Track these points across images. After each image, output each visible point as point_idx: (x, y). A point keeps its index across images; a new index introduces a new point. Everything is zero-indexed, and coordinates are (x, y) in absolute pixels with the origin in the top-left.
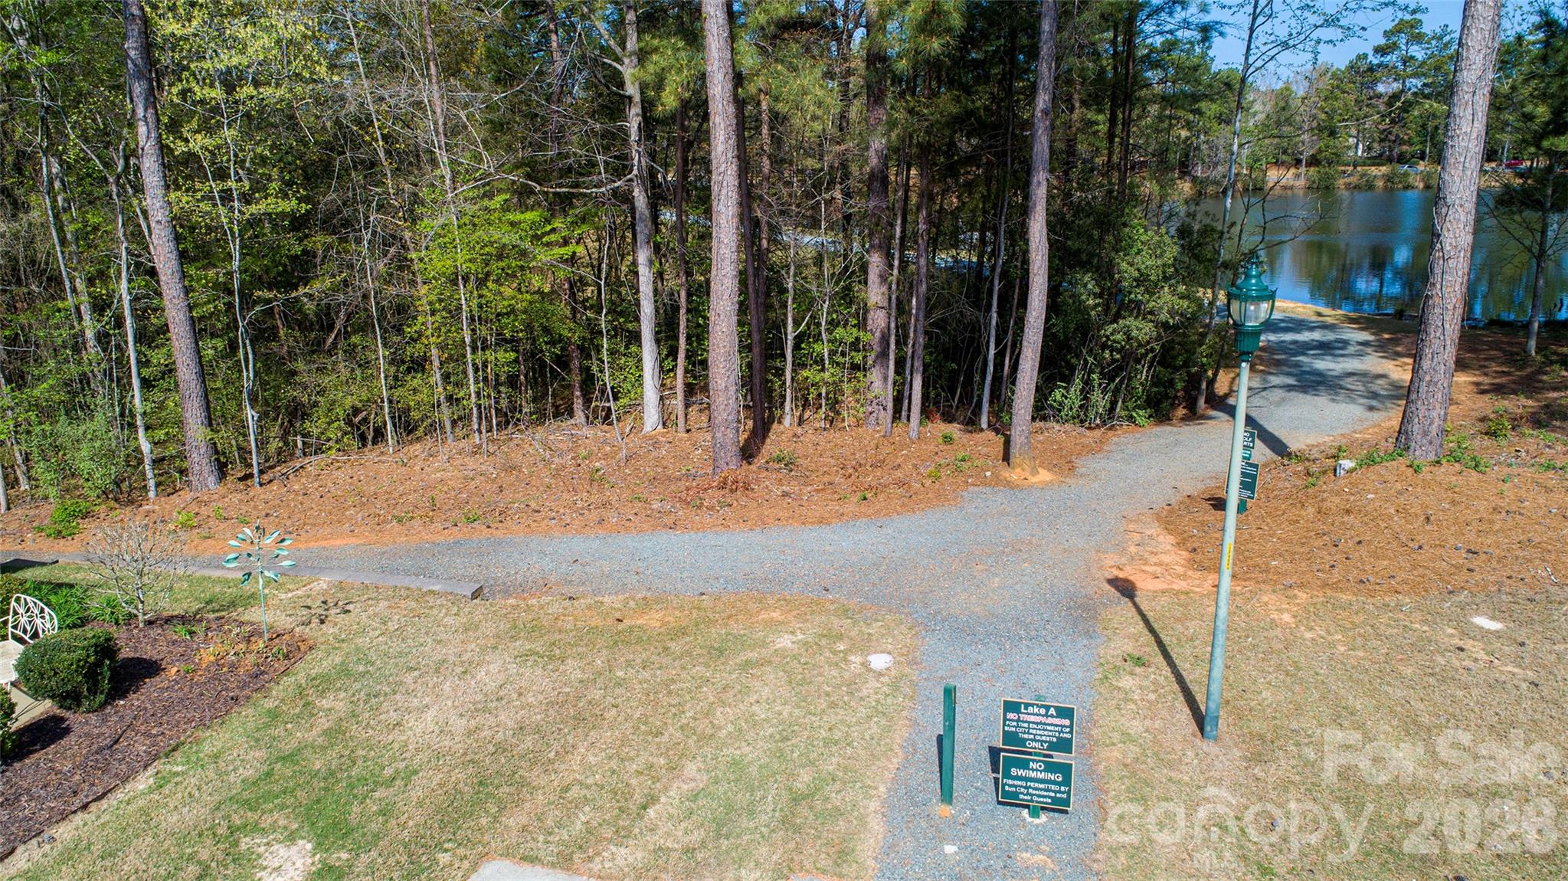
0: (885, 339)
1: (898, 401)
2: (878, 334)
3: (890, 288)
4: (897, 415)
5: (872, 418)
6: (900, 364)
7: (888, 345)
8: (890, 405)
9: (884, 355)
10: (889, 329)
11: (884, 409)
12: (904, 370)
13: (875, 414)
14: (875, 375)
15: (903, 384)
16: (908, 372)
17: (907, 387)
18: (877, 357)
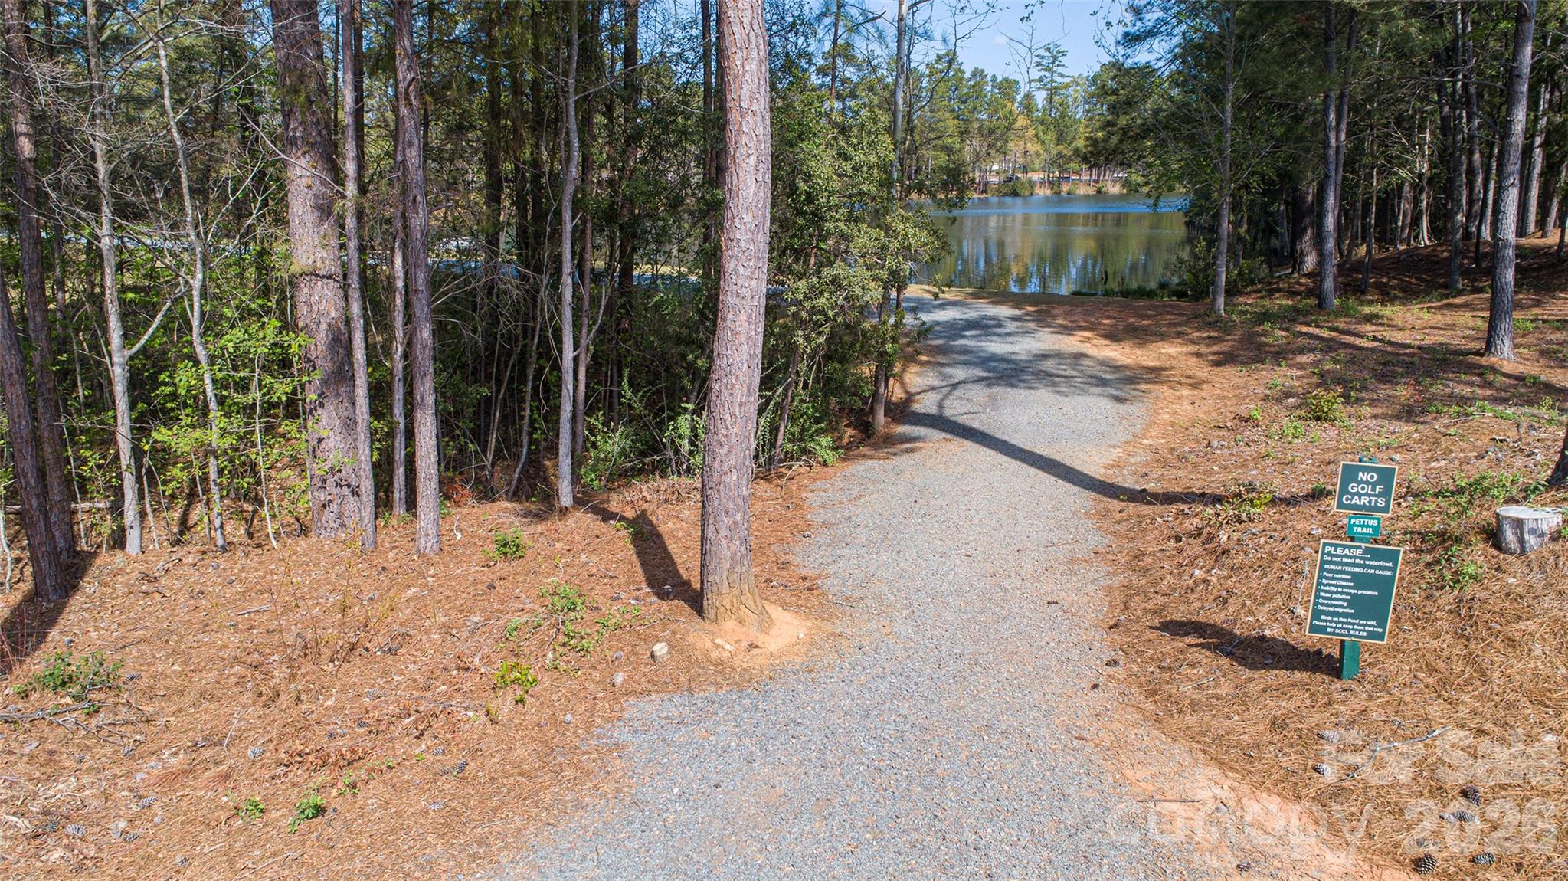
0: (340, 343)
1: (382, 469)
2: (322, 335)
3: (342, 226)
4: (383, 502)
5: (329, 515)
6: (379, 392)
7: (349, 353)
8: (367, 485)
9: (342, 375)
10: (348, 322)
11: (355, 493)
12: (391, 408)
13: (334, 507)
14: (326, 424)
15: (391, 435)
16: (398, 410)
17: (399, 441)
18: (325, 382)
